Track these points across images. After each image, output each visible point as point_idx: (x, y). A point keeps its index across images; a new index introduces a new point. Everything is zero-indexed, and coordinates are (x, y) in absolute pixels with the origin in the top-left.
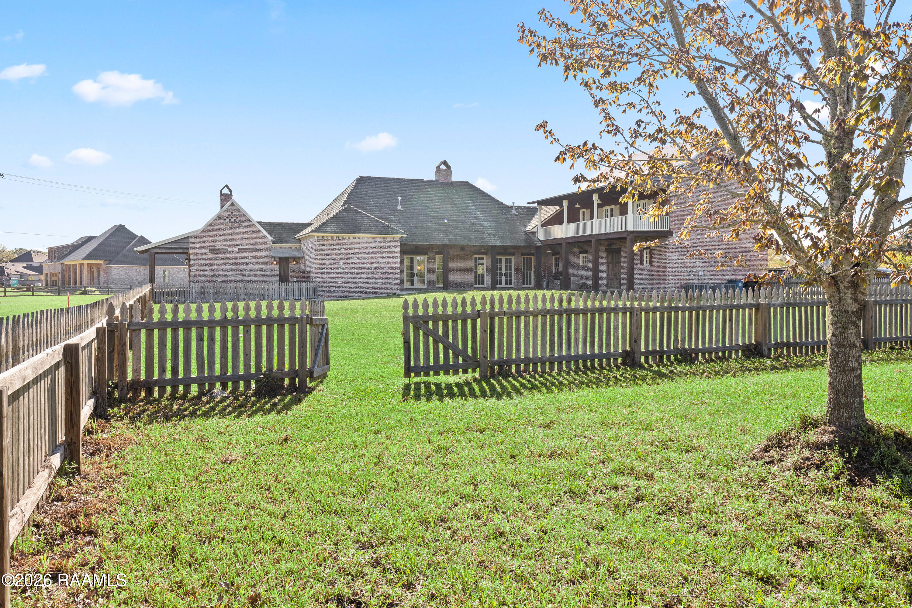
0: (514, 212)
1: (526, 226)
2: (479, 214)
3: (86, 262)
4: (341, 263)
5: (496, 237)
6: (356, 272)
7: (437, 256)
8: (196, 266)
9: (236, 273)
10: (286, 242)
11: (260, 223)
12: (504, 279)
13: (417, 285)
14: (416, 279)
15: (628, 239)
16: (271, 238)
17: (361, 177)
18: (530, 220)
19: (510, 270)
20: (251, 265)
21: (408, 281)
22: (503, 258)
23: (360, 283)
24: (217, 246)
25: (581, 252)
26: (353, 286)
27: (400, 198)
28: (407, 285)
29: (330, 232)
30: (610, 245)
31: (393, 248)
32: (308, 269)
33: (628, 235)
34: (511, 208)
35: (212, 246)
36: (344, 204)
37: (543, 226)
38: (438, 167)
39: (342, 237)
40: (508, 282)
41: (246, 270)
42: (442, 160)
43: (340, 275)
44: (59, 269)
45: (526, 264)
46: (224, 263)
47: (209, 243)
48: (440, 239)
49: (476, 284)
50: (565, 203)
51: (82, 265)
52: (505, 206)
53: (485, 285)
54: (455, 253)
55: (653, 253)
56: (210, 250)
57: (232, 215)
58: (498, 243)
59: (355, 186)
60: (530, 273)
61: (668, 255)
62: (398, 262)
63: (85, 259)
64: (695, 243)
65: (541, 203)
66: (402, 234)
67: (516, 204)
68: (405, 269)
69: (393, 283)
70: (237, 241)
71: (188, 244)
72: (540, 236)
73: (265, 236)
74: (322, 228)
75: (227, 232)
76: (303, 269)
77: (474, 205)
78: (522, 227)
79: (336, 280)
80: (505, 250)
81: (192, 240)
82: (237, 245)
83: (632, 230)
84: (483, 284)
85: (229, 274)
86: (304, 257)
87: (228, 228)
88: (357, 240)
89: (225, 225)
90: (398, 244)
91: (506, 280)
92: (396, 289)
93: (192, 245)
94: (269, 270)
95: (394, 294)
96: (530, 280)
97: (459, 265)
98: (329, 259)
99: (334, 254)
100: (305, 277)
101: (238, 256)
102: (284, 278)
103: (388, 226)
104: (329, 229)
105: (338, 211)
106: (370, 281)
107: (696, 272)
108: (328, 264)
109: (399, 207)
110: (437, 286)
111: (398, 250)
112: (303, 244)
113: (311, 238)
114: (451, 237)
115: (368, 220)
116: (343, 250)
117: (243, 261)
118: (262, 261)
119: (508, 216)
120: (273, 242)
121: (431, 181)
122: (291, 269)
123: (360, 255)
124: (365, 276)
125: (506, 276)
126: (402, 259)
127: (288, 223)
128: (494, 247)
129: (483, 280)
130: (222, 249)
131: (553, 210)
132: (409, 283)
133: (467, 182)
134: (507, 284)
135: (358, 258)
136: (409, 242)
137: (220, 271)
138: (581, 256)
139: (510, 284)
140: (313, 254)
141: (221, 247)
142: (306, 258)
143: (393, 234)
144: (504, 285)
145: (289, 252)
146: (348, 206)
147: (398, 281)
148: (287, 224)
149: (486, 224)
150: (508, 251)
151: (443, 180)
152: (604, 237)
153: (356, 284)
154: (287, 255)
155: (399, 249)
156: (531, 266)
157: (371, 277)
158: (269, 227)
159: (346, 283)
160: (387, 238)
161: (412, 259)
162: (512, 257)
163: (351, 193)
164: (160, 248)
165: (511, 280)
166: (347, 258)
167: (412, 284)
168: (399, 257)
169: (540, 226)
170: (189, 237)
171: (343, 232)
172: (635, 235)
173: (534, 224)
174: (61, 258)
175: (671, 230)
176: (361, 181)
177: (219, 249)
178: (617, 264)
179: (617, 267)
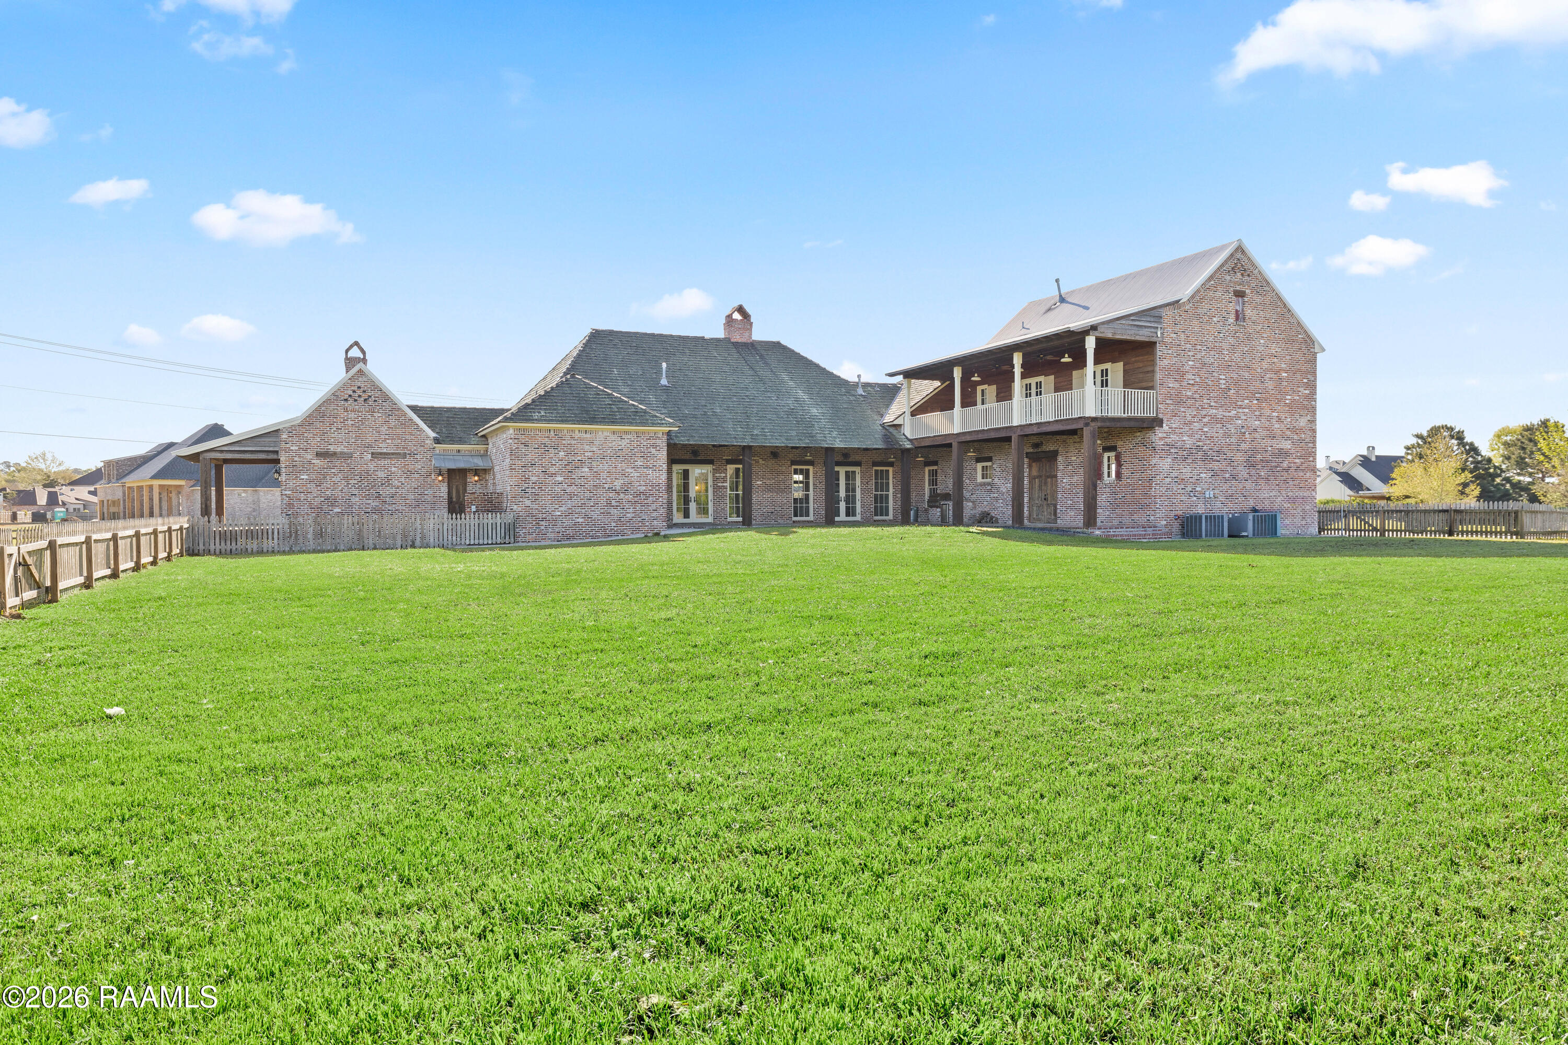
0: (860, 391)
1: (882, 416)
2: (801, 394)
3: (156, 483)
4: (560, 479)
5: (835, 433)
6: (588, 494)
7: (729, 466)
8: (291, 484)
9: (368, 497)
10: (461, 441)
11: (414, 408)
12: (843, 505)
13: (694, 517)
14: (693, 506)
15: (1087, 432)
16: (432, 435)
17: (597, 331)
18: (888, 406)
19: (854, 490)
20: (396, 483)
21: (678, 510)
22: (842, 471)
23: (595, 515)
24: (332, 448)
25: (978, 460)
26: (580, 520)
27: (664, 365)
28: (678, 518)
29: (538, 421)
30: (1036, 445)
31: (653, 451)
32: (499, 489)
33: (1087, 425)
34: (856, 385)
35: (323, 448)
36: (565, 374)
37: (913, 414)
38: (729, 317)
39: (561, 430)
40: (850, 512)
41: (386, 491)
42: (736, 305)
43: (557, 498)
44: (119, 495)
45: (881, 482)
46: (346, 478)
47: (316, 443)
48: (736, 436)
49: (796, 515)
50: (957, 373)
51: (151, 487)
52: (845, 383)
53: (811, 518)
54: (761, 461)
55: (1123, 459)
56: (318, 455)
57: (359, 392)
58: (838, 444)
59: (586, 345)
60: (887, 496)
61: (1154, 461)
62: (664, 477)
63: (155, 477)
64: (1200, 440)
65: (910, 374)
66: (671, 425)
67: (864, 379)
68: (675, 489)
69: (654, 514)
70: (369, 439)
71: (276, 443)
72: (908, 431)
73: (421, 430)
74: (524, 413)
75: (350, 422)
76: (491, 489)
77: (792, 379)
78: (876, 417)
79: (550, 508)
80: (847, 457)
81: (284, 436)
82: (370, 446)
83: (1093, 415)
84: (808, 515)
85: (354, 499)
86: (493, 468)
87: (352, 415)
88: (588, 436)
89: (346, 410)
90: (663, 443)
91: (848, 509)
92: (660, 525)
93: (283, 445)
94: (429, 492)
95: (657, 534)
96: (887, 508)
97: (768, 482)
98: (537, 470)
99: (545, 462)
100: (492, 505)
101: (372, 466)
102: (456, 507)
103: (645, 412)
104: (536, 415)
105: (554, 385)
106: (613, 511)
107: (1200, 493)
108: (534, 479)
109: (664, 382)
110: (729, 519)
111: (663, 454)
112: (490, 446)
113: (504, 432)
114: (756, 432)
115: (608, 401)
116: (562, 453)
117: (381, 474)
118: (417, 476)
119: (852, 398)
120: (437, 441)
121: (718, 340)
122: (470, 489)
123: (594, 464)
124: (603, 502)
125: (847, 502)
126: (670, 471)
127: (465, 408)
128: (829, 450)
129: (808, 508)
130: (341, 453)
131: (928, 387)
132: (681, 514)
133: (779, 343)
134: (848, 514)
135: (590, 468)
136: (683, 440)
137: (337, 493)
138: (979, 466)
139: (854, 515)
140: (508, 460)
141: (339, 450)
142: (497, 468)
143: (653, 424)
144: (842, 517)
145: (466, 458)
146: (573, 376)
147: (662, 511)
148: (464, 410)
149: (814, 411)
150: (850, 460)
151: (737, 338)
152: (1035, 430)
153: (586, 516)
154: (461, 465)
155: (665, 453)
156: (888, 484)
157: (613, 503)
158: (430, 415)
159: (568, 514)
160: (644, 433)
161: (686, 474)
162: (857, 469)
163: (579, 356)
164: (222, 451)
165: (854, 509)
166: (570, 468)
167: (686, 515)
168: (665, 466)
169: (908, 415)
170: (277, 431)
171: (563, 422)
172: (1099, 424)
173: (896, 411)
174: (121, 476)
175: (1160, 416)
176: (596, 337)
177: (335, 454)
178: (1049, 480)
179: (1049, 484)
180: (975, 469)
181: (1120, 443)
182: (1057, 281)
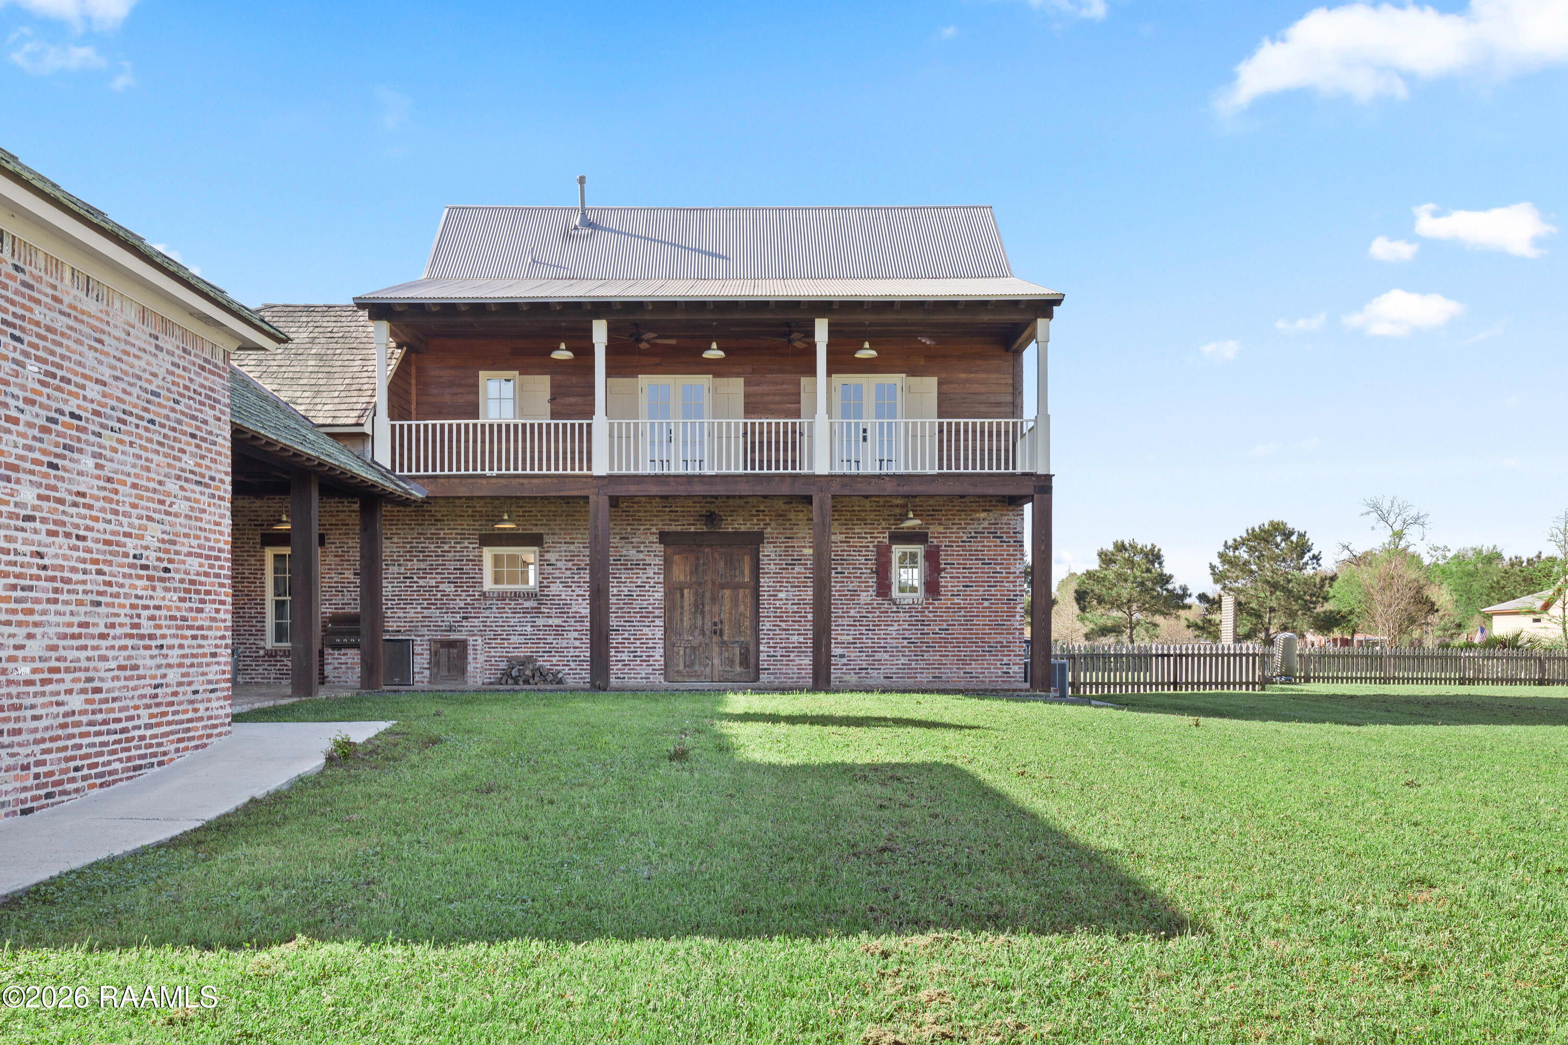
55: (945, 559)
72: (384, 454)
138: (487, 554)
169: (382, 413)
178: (727, 592)
179: (727, 601)
180: (478, 561)
181: (934, 529)
182: (582, 180)
